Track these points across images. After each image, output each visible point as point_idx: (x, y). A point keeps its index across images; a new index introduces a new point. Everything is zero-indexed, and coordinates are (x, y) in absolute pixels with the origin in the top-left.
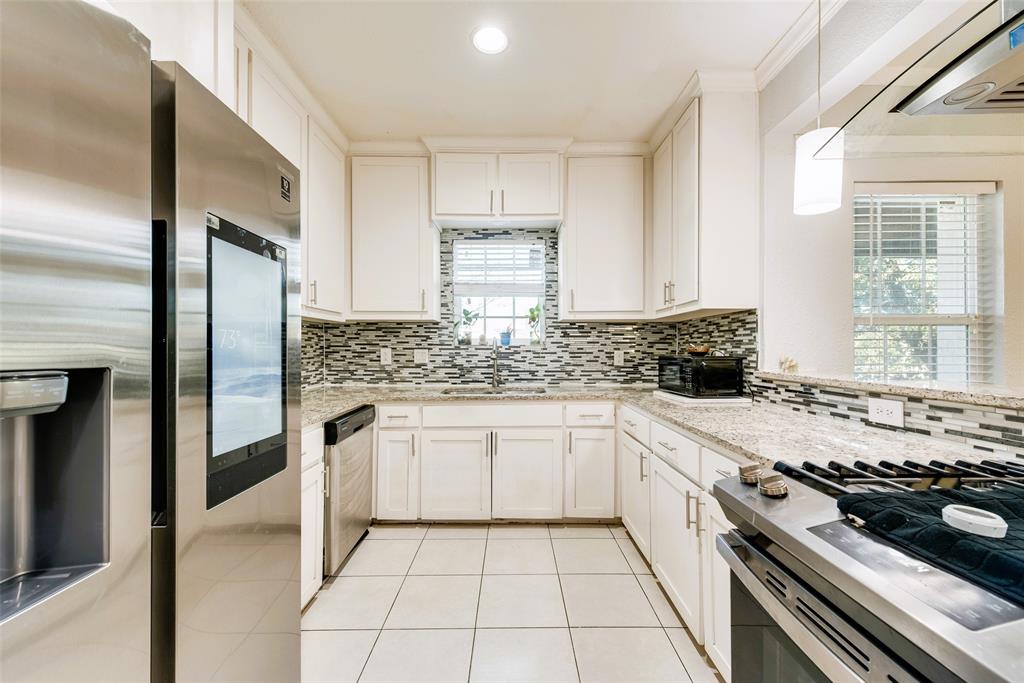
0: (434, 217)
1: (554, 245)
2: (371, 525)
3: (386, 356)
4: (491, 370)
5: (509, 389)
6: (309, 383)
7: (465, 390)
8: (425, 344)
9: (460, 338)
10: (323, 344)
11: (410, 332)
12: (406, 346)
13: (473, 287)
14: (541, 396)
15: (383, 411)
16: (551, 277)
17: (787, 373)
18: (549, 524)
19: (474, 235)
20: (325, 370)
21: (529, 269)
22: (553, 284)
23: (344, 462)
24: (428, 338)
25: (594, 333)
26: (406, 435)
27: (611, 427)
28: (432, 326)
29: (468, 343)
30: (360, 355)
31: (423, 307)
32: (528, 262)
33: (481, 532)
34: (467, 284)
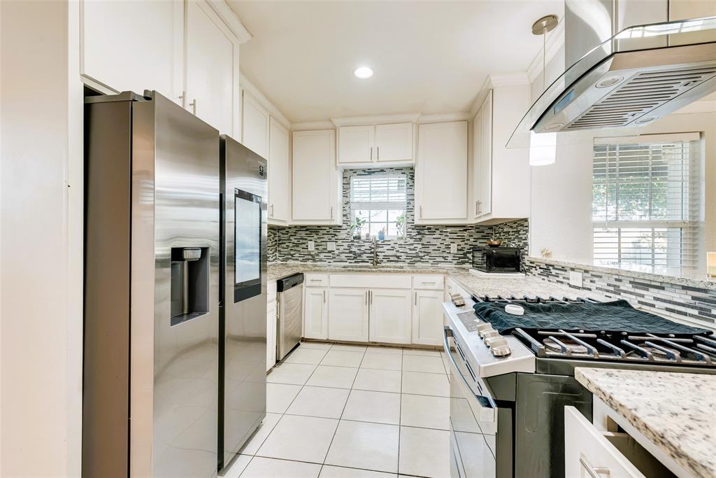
0: (338, 165)
1: (412, 178)
2: (302, 341)
3: (311, 246)
4: (372, 255)
5: (383, 267)
6: (269, 261)
7: (356, 267)
8: (333, 239)
9: (354, 235)
10: (277, 238)
11: (325, 232)
12: (322, 240)
13: (362, 205)
14: (401, 271)
15: (308, 277)
16: (410, 197)
17: (544, 258)
18: (404, 347)
19: (363, 173)
20: (277, 254)
21: (396, 193)
22: (411, 202)
23: (286, 302)
24: (335, 235)
25: (438, 232)
26: (320, 291)
27: (442, 290)
28: (337, 228)
29: (359, 238)
30: (297, 245)
31: (332, 217)
32: (396, 188)
33: (363, 349)
34: (358, 202)
